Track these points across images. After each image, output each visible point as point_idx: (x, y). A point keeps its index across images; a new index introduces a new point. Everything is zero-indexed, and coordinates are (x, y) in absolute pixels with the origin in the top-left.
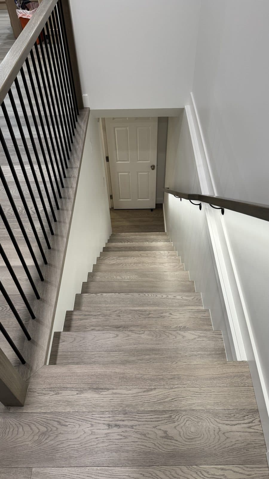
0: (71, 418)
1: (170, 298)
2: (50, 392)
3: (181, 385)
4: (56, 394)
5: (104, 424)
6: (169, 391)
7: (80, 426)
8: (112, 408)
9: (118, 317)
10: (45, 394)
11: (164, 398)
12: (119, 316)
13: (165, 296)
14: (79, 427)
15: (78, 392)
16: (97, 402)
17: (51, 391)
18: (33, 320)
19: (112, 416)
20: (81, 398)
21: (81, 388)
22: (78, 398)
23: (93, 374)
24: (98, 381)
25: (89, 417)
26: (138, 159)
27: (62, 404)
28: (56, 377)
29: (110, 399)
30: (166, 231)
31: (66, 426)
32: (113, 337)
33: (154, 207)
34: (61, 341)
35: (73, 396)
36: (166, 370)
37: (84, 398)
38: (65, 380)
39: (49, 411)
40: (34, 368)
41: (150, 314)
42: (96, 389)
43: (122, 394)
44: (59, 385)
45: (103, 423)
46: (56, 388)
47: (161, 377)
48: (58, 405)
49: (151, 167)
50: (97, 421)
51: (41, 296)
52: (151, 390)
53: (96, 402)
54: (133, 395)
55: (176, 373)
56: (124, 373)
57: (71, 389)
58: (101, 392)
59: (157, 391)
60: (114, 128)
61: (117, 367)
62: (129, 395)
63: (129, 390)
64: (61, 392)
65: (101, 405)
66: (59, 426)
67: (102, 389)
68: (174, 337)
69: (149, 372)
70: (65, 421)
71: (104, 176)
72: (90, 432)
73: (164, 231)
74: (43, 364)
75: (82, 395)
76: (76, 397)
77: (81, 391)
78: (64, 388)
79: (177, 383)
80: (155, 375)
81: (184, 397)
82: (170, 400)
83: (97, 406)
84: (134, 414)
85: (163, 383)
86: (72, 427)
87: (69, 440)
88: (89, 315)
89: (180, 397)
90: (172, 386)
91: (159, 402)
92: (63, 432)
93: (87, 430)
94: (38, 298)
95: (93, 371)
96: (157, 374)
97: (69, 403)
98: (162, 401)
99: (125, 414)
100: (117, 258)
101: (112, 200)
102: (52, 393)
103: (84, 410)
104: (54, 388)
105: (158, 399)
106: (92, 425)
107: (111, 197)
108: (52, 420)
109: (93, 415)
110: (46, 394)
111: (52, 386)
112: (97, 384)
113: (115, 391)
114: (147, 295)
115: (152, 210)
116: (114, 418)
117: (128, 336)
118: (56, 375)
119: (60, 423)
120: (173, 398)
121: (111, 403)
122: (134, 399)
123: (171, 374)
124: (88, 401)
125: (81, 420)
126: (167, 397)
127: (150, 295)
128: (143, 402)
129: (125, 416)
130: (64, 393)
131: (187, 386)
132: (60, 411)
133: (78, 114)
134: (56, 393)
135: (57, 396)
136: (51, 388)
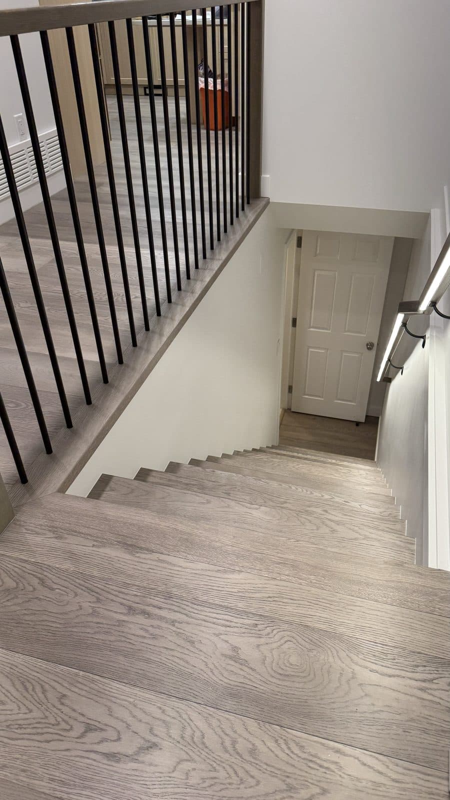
0: (68, 579)
1: (337, 503)
2: (47, 532)
3: (295, 577)
4: (56, 538)
5: (122, 604)
6: (267, 582)
7: (76, 595)
8: (146, 582)
9: (226, 495)
10: (37, 533)
11: (253, 591)
12: (229, 494)
14: (74, 597)
15: (95, 543)
16: (124, 567)
17: (50, 531)
18: (68, 430)
19: (142, 595)
20: (98, 553)
21: (105, 539)
22: (93, 552)
23: (135, 522)
24: (140, 536)
25: (99, 586)
26: (347, 329)
27: (59, 555)
28: (68, 513)
29: (148, 566)
31: (52, 589)
32: (199, 503)
33: (363, 420)
35: (84, 547)
36: (272, 548)
37: (104, 555)
38: (81, 521)
39: (32, 560)
40: (38, 492)
41: (286, 502)
42: (131, 545)
43: (174, 565)
44: (68, 525)
45: (120, 603)
46: (61, 529)
47: (259, 556)
48: (50, 555)
49: (367, 345)
50: (111, 597)
51: (95, 401)
52: (234, 571)
53: (121, 566)
54: (194, 572)
55: (292, 557)
56: (191, 534)
57: (86, 536)
58: (137, 552)
59: (242, 575)
60: (315, 270)
61: (181, 523)
62: (187, 570)
63: (190, 562)
64: (66, 536)
65: (130, 573)
66: (39, 587)
67: (141, 548)
69: (237, 543)
70: (53, 582)
72: (91, 611)
74: (55, 490)
75: (101, 550)
76: (88, 550)
77: (102, 542)
78: (76, 532)
79: (287, 573)
80: (248, 551)
81: (296, 600)
82: (263, 597)
83: (121, 573)
84: (184, 602)
85: (258, 566)
86: (62, 594)
87: (47, 613)
89: (285, 598)
90: (275, 575)
91: (240, 594)
92: (42, 597)
93: (85, 605)
94: (89, 402)
95: (137, 518)
96: (254, 550)
97: (72, 556)
98: (247, 595)
99: (167, 598)
101: (290, 394)
102: (52, 535)
103: (95, 573)
104: (56, 528)
105: (240, 590)
106: (98, 600)
107: (290, 389)
108: (32, 574)
109: (107, 585)
110: (38, 534)
111: (57, 524)
112: (136, 539)
113: (162, 557)
114: (293, 488)
115: (358, 424)
116: (145, 599)
117: (228, 506)
118: (70, 510)
119: (43, 582)
120: (271, 595)
121: (149, 574)
122: (194, 578)
123: (279, 555)
124: (107, 561)
125: (84, 588)
126: (259, 592)
127: (300, 490)
128: (210, 587)
129: (166, 601)
130: (71, 539)
131: (306, 582)
132: (51, 564)
133: (248, 203)
134: (57, 536)
135: (56, 540)
136: (53, 527)
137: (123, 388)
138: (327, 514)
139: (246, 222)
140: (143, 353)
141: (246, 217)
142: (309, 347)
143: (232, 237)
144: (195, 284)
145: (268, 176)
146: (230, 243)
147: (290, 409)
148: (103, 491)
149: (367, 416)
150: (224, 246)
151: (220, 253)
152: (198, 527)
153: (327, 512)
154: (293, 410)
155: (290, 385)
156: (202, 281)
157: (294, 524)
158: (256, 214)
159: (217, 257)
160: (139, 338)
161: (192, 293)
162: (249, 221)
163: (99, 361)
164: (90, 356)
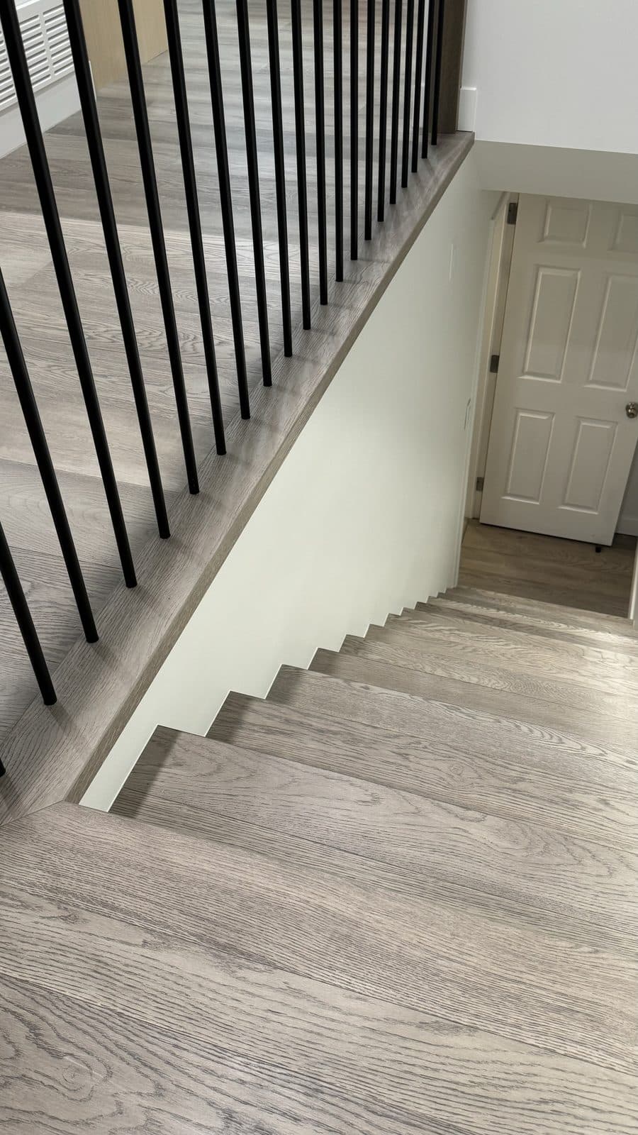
0: (90, 1030)
1: (613, 764)
2: (43, 903)
3: (597, 1049)
4: (65, 919)
5: (211, 1104)
6: (532, 1058)
7: (110, 1074)
8: (262, 1046)
9: (399, 757)
10: (25, 906)
11: (504, 1083)
12: (405, 756)
13: (592, 750)
14: (105, 1080)
15: (149, 937)
16: (212, 1004)
17: (51, 900)
18: (87, 646)
19: (253, 1079)
20: (155, 963)
21: (168, 927)
22: (144, 960)
23: (232, 886)
24: (244, 923)
25: (160, 1052)
26: (591, 378)
27: (72, 964)
28: (88, 857)
29: (267, 1005)
30: (632, 617)
31: (57, 1055)
32: (357, 802)
33: (609, 543)
34: (169, 761)
35: (126, 947)
36: (540, 967)
37: (167, 969)
38: (118, 879)
39: (15, 975)
40: (26, 801)
41: (523, 780)
42: (225, 947)
43: (323, 1004)
44: (88, 887)
45: (205, 1099)
46: (74, 895)
47: (513, 988)
48: (52, 963)
49: (628, 408)
50: (185, 1082)
51: (142, 579)
52: (456, 1028)
53: (206, 1001)
54: (367, 1024)
55: (587, 994)
56: (357, 924)
57: (128, 917)
58: (240, 967)
59: (479, 1041)
60: (538, 267)
61: (333, 892)
62: (352, 1020)
63: (358, 998)
64: (86, 915)
65: (226, 1019)
66: (28, 1049)
67: (249, 956)
68: (604, 871)
69: (462, 953)
70: (58, 1035)
71: (474, 396)
72: (142, 1120)
73: (625, 614)
74: (62, 797)
75: (164, 956)
76: (135, 953)
77: (165, 937)
78: (105, 905)
79: (579, 1035)
80: (488, 974)
81: (602, 1112)
82: (529, 1101)
83: (208, 1019)
84: (351, 1107)
85: (513, 1017)
86: (78, 1070)
87: (44, 1120)
88: (301, 724)
89: (581, 1106)
90: (552, 1043)
91: (478, 1091)
92: (34, 1076)
93: (131, 1102)
94: (131, 581)
95: (237, 875)
96: (500, 972)
97: (100, 968)
98: (493, 1093)
99: (310, 1092)
100: (450, 630)
101: (479, 493)
102: (52, 910)
103: (150, 1016)
104: (65, 893)
105: (476, 1080)
106: (160, 1091)
107: (480, 483)
108: (13, 1013)
109: (177, 1052)
110: (27, 907)
111: (64, 883)
112: (238, 932)
113: (297, 982)
114: (524, 729)
115: (599, 548)
116: (260, 1092)
117: (417, 813)
118: (92, 849)
119: (37, 1035)
120: (547, 1096)
121: (268, 1025)
122: (372, 1043)
123: (558, 988)
124: (175, 987)
125: (125, 1055)
126: (521, 1086)
127: (537, 733)
128: (406, 1068)
129: (310, 1101)
130: (98, 924)
131: (623, 1063)
132: (54, 988)
133: (434, 143)
134: (66, 914)
135: (64, 925)
136: (57, 890)
137: (199, 551)
138: (608, 809)
139: (431, 182)
140: (239, 468)
141: (431, 170)
142: (518, 410)
143: (405, 214)
144: (337, 315)
145: (474, 89)
146: (402, 226)
147: (478, 519)
148: (160, 765)
149: (616, 535)
150: (391, 233)
151: (383, 247)
152: (371, 904)
153: (607, 804)
154: (481, 521)
155: (482, 476)
156: (351, 307)
157: (558, 860)
158: (451, 165)
159: (379, 257)
160: (230, 434)
161: (333, 334)
162: (436, 180)
163: (150, 486)
164: (132, 474)
